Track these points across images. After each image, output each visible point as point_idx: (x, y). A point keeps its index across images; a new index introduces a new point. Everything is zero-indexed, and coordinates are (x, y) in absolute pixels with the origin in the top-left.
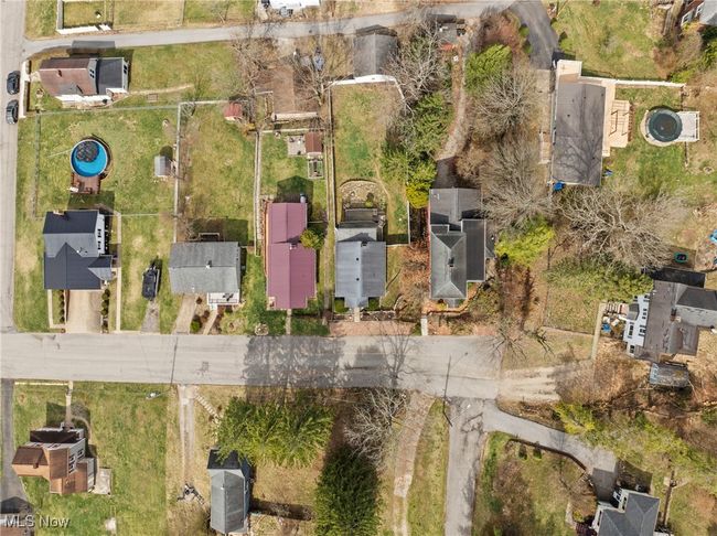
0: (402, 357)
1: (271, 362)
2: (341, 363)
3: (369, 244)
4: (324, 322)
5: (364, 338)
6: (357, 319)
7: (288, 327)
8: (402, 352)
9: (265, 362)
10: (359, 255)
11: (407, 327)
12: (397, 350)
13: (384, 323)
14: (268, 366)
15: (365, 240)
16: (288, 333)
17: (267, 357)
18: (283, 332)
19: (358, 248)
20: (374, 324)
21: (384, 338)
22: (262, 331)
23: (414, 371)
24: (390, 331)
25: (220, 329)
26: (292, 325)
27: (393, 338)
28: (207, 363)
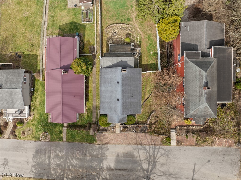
0: (155, 162)
1: (52, 161)
2: (105, 164)
3: (128, 70)
4: (91, 132)
5: (123, 145)
6: (118, 131)
7: (64, 135)
8: (154, 159)
9: (47, 161)
10: (119, 79)
11: (158, 139)
12: (150, 157)
13: (140, 134)
14: (49, 164)
15: (124, 67)
16: (65, 140)
17: (49, 157)
18: (61, 139)
19: (118, 73)
20: (131, 135)
21: (140, 147)
22: (45, 138)
23: (164, 174)
24: (144, 141)
25: (15, 136)
26: (67, 134)
27: (147, 147)
28: (7, 160)
